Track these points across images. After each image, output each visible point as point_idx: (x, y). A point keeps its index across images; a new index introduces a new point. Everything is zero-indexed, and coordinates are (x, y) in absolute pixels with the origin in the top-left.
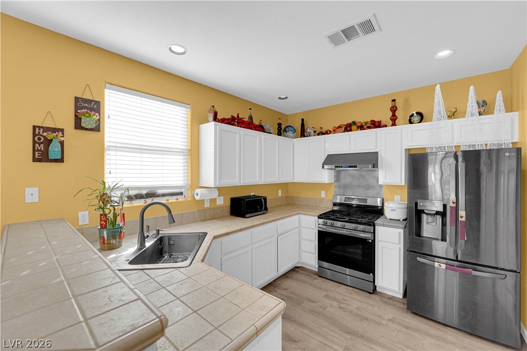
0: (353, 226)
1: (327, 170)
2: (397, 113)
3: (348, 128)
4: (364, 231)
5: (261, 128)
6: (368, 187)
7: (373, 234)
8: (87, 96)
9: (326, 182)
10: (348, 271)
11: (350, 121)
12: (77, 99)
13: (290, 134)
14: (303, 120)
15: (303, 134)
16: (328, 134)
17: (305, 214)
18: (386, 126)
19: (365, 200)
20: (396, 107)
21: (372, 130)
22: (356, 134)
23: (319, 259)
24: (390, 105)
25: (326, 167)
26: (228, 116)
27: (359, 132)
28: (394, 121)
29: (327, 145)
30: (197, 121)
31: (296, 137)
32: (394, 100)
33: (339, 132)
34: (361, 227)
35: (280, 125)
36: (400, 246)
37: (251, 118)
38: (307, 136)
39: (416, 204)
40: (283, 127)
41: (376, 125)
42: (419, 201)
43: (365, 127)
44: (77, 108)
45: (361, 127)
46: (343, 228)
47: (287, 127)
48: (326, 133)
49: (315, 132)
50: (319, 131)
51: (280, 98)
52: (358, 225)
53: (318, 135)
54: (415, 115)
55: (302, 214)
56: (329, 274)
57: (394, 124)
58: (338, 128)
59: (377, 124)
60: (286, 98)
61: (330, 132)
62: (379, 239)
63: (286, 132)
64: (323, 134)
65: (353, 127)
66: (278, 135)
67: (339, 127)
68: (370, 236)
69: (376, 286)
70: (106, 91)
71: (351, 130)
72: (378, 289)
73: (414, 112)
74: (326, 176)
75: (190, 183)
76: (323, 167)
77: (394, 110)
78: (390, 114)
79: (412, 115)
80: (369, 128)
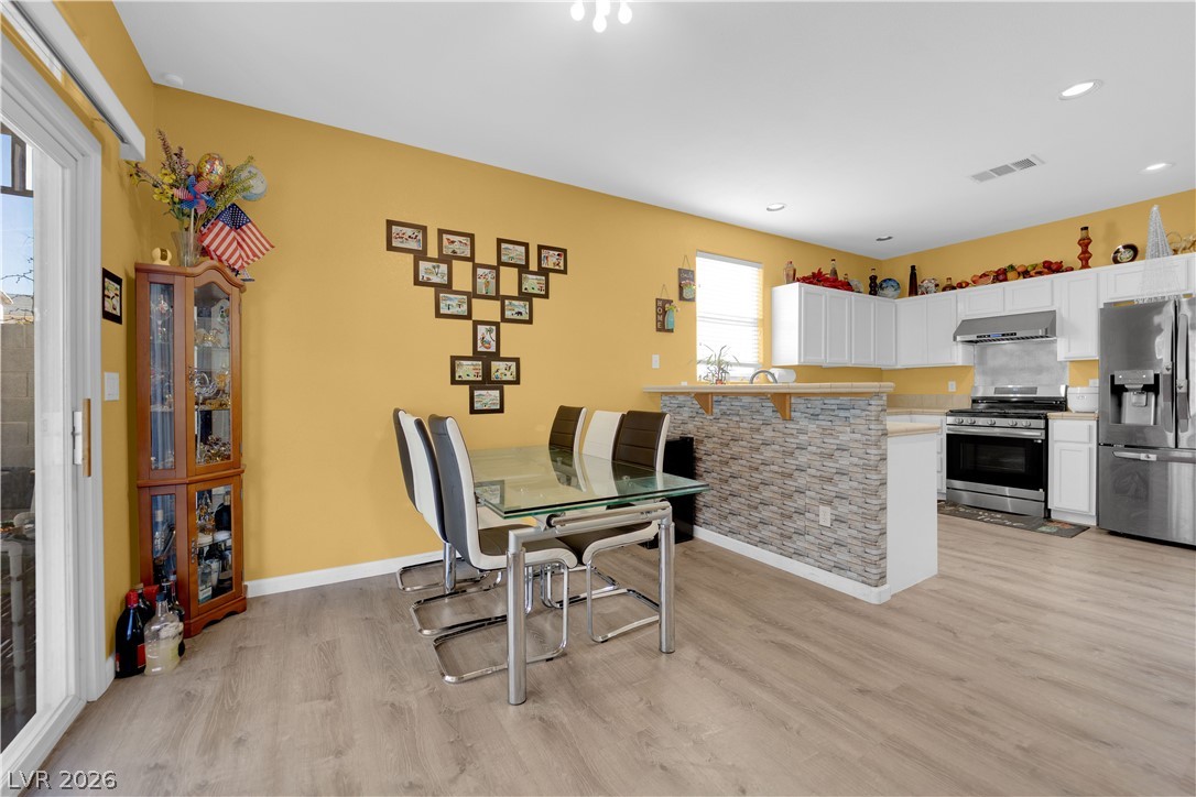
0: (1009, 422)
1: (960, 346)
2: (1091, 248)
3: (1001, 276)
4: (1028, 428)
5: (847, 286)
6: (1040, 370)
7: (1043, 431)
8: (686, 267)
9: (960, 364)
10: (1007, 490)
11: (1004, 265)
12: (680, 270)
13: (890, 291)
14: (913, 268)
15: (914, 289)
16: (961, 287)
17: (923, 413)
18: (1072, 269)
19: (1034, 390)
20: (1089, 239)
21: (1045, 277)
22: (1016, 286)
23: (948, 477)
24: (1079, 235)
25: (959, 338)
26: (808, 274)
27: (1022, 281)
28: (1085, 260)
29: (961, 306)
30: (770, 283)
31: (900, 296)
32: (1086, 228)
33: (983, 284)
34: (1024, 422)
35: (873, 279)
36: (1090, 445)
37: (834, 272)
38: (923, 294)
39: (1113, 377)
40: (878, 282)
41: (1052, 268)
42: (1116, 373)
43: (1032, 273)
44: (680, 279)
45: (1026, 274)
46: (992, 426)
47: (885, 281)
48: (960, 286)
49: (937, 285)
50: (945, 283)
51: (879, 240)
52: (1018, 421)
53: (944, 290)
54: (1122, 250)
55: (915, 413)
56: (966, 498)
57: (1085, 266)
58: (981, 277)
59: (1054, 267)
60: (890, 238)
61: (967, 284)
62: (1056, 438)
63: (882, 289)
64: (954, 288)
65: (1009, 275)
66: (870, 293)
67: (984, 275)
68: (1039, 434)
69: (1049, 510)
70: (697, 259)
71: (1006, 280)
72: (1053, 516)
73: (1120, 247)
74: (959, 355)
75: (762, 361)
76: (955, 339)
77: (1085, 243)
78: (1079, 250)
79: (1118, 251)
80: (1040, 273)
